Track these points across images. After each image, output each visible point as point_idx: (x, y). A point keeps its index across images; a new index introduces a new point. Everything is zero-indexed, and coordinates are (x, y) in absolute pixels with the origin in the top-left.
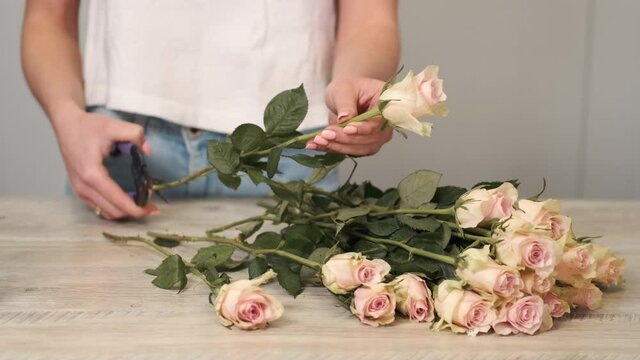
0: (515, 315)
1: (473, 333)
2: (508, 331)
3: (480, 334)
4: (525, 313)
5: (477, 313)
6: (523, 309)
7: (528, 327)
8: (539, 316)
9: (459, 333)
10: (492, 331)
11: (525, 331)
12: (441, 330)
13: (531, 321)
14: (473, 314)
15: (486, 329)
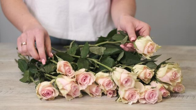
0: (147, 96)
1: (130, 104)
2: (144, 102)
3: (133, 104)
4: (151, 95)
5: (132, 96)
6: (150, 94)
7: (152, 101)
8: (156, 97)
9: (126, 103)
10: (138, 102)
11: (151, 102)
12: (119, 102)
13: (153, 98)
14: (130, 96)
15: (135, 102)
